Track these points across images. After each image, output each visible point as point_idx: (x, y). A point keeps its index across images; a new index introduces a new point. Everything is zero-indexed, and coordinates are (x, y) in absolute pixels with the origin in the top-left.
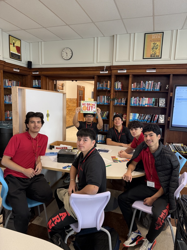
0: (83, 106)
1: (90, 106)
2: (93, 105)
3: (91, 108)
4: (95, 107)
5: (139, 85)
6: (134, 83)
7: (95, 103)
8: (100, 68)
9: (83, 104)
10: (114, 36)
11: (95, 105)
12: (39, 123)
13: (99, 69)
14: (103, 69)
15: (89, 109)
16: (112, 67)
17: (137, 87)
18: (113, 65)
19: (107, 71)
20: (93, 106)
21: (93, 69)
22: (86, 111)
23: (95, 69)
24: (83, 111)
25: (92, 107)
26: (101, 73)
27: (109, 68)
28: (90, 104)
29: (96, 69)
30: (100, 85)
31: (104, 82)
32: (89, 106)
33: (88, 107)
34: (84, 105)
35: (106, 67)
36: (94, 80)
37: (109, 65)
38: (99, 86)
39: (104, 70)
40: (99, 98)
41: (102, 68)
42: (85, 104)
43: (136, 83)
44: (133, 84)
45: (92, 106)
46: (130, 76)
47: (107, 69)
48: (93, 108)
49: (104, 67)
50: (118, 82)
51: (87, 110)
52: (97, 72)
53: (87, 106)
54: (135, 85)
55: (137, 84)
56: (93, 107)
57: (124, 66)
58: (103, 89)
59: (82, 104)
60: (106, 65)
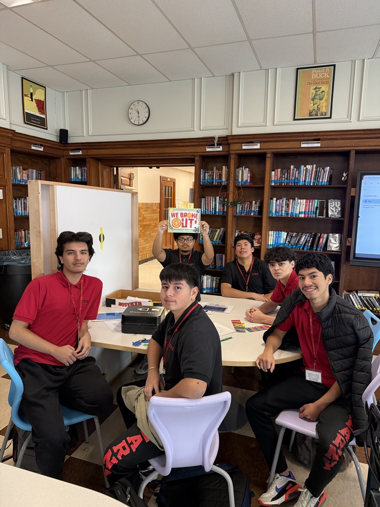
0: (173, 218)
1: (188, 218)
2: (193, 215)
3: (189, 222)
4: (198, 219)
5: (286, 174)
6: (276, 170)
7: (197, 212)
8: (206, 140)
9: (173, 215)
10: (233, 75)
11: (196, 216)
12: (83, 253)
13: (205, 143)
14: (212, 143)
15: (184, 225)
16: (231, 138)
17: (281, 177)
18: (233, 134)
19: (221, 147)
20: (193, 218)
21: (192, 144)
22: (179, 228)
23: (196, 143)
24: (174, 228)
25: (191, 220)
26: (208, 150)
27: (225, 141)
28: (186, 215)
29: (199, 143)
30: (207, 174)
31: (215, 168)
32: (185, 219)
33: (183, 220)
34: (175, 217)
35: (219, 138)
36: (194, 164)
37: (223, 133)
38: (205, 177)
39: (214, 145)
40: (206, 201)
41: (209, 141)
42: (177, 215)
43: (279, 170)
44: (273, 173)
45: (191, 218)
46: (269, 155)
47: (220, 142)
48: (193, 222)
49: (214, 138)
50: (244, 168)
51: (181, 227)
52: (199, 150)
53: (181, 219)
54: (279, 173)
55: (282, 172)
56: (193, 220)
57: (256, 136)
58: (213, 182)
59: (170, 215)
60: (217, 134)
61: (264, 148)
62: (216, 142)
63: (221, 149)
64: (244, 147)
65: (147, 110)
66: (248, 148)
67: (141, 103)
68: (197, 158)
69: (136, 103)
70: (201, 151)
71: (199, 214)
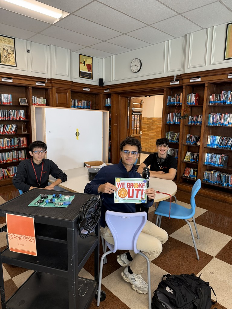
2: (140, 185)
6: (213, 95)
8: (170, 78)
9: (119, 185)
11: (143, 186)
13: (169, 80)
14: (172, 80)
16: (183, 75)
18: (185, 73)
19: (179, 82)
20: (140, 188)
21: (163, 81)
23: (164, 80)
25: (138, 190)
26: (171, 84)
27: (180, 77)
29: (166, 80)
30: (171, 99)
31: (176, 95)
35: (177, 76)
37: (179, 73)
38: (170, 101)
40: (170, 115)
44: (211, 96)
45: (138, 188)
46: (206, 85)
47: (178, 79)
48: (140, 192)
49: (173, 76)
51: (127, 197)
52: (166, 84)
54: (214, 97)
55: (216, 95)
56: (140, 190)
57: (198, 73)
58: (174, 104)
60: (176, 74)
61: (204, 80)
62: (175, 78)
63: (178, 83)
64: (191, 81)
65: (140, 63)
66: (194, 81)
67: (137, 59)
68: (165, 89)
69: (134, 60)
70: (167, 85)
71: (145, 183)
